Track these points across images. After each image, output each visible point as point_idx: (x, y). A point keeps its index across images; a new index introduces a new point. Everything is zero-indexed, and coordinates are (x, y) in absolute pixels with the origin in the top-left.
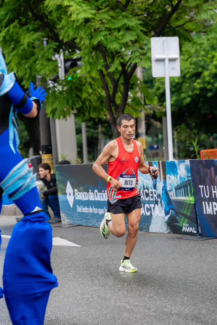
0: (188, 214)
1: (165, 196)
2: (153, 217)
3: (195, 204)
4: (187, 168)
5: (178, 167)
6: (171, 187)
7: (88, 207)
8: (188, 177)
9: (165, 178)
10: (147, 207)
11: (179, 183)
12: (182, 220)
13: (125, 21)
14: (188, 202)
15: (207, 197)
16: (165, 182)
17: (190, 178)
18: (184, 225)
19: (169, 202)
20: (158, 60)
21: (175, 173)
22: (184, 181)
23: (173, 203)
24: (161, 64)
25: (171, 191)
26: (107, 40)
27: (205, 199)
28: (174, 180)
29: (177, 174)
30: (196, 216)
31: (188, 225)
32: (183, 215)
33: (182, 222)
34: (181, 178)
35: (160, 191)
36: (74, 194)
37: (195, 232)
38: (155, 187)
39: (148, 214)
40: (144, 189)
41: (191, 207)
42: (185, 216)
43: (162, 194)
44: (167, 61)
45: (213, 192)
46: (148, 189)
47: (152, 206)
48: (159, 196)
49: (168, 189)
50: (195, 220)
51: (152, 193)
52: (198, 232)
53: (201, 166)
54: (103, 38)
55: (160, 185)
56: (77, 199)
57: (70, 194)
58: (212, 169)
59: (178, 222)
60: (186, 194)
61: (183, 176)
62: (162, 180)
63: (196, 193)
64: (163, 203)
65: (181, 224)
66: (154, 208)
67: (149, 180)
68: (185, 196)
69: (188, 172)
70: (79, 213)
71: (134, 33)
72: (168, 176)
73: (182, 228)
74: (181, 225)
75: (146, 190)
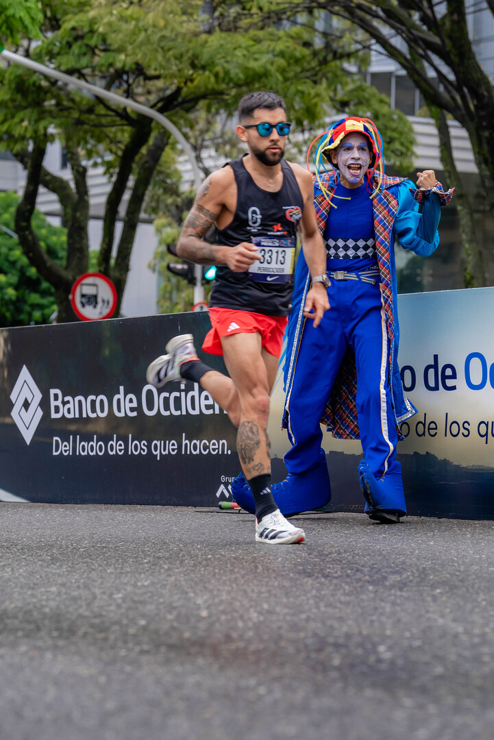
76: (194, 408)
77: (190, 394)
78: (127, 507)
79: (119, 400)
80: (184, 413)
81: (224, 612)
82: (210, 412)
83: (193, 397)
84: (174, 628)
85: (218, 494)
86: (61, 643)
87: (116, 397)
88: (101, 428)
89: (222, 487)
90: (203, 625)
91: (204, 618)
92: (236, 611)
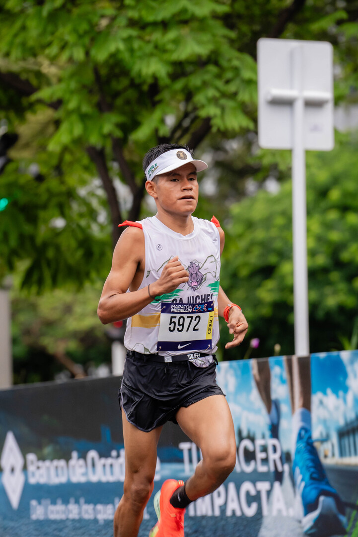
1: (306, 456)
2: (267, 521)
5: (349, 369)
6: (327, 428)
7: (66, 502)
9: (307, 405)
10: (248, 493)
11: (351, 416)
13: (185, 2)
16: (306, 417)
19: (318, 472)
20: (277, 103)
21: (340, 387)
23: (330, 476)
24: (284, 112)
25: (325, 439)
26: (132, 51)
28: (337, 408)
29: (346, 389)
35: (290, 441)
36: (25, 468)
38: (275, 431)
39: (251, 511)
40: (241, 438)
43: (298, 452)
44: (299, 106)
46: (252, 439)
47: (263, 486)
48: (286, 457)
49: (316, 434)
51: (264, 449)
54: (121, 46)
55: (291, 425)
56: (32, 481)
57: (12, 470)
62: (299, 409)
64: (299, 478)
66: (269, 493)
67: (257, 412)
70: (37, 521)
72: (316, 398)
75: (246, 443)
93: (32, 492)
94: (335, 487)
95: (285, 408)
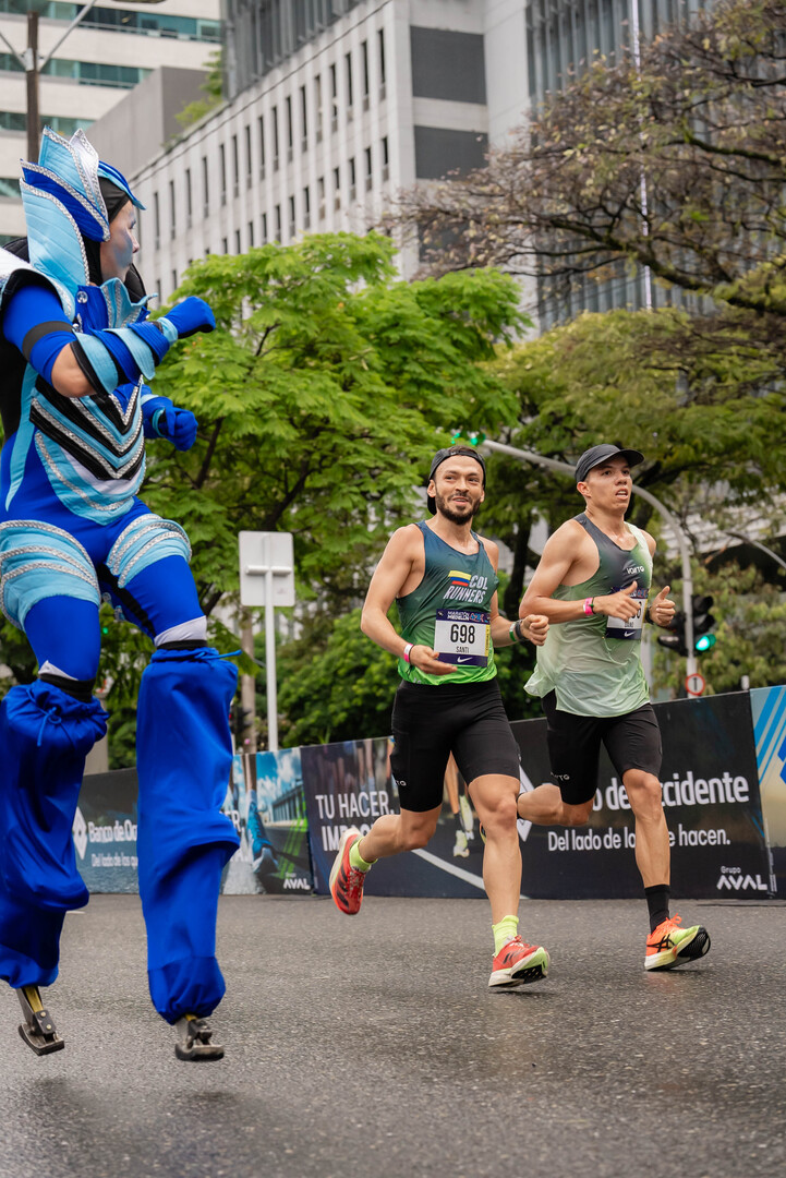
0: (296, 854)
1: (254, 821)
3: (308, 833)
4: (294, 765)
5: (278, 762)
6: (266, 802)
7: (113, 855)
8: (297, 780)
9: (254, 787)
11: (280, 794)
12: (285, 865)
13: (195, 505)
14: (296, 830)
15: (331, 816)
16: (254, 795)
17: (300, 783)
18: (288, 875)
19: (261, 832)
20: (253, 574)
21: (273, 774)
22: (289, 789)
23: (268, 834)
24: (258, 582)
25: (265, 810)
27: (326, 822)
28: (272, 789)
29: (276, 775)
30: (310, 855)
31: (294, 875)
32: (287, 856)
33: (283, 870)
34: (283, 783)
35: (245, 812)
36: (87, 832)
37: (307, 887)
38: (236, 805)
41: (301, 838)
42: (290, 857)
43: (250, 819)
44: (269, 576)
45: (342, 806)
48: (243, 823)
49: (260, 806)
50: (308, 865)
52: (312, 886)
53: (320, 758)
55: (245, 801)
56: (92, 840)
57: (80, 833)
58: (341, 761)
59: (276, 871)
60: (293, 815)
61: (287, 780)
62: (250, 790)
63: (311, 811)
64: (250, 836)
65: (282, 873)
68: (291, 818)
69: (296, 772)
70: (96, 868)
71: (210, 528)
72: (260, 782)
73: (283, 881)
74: (281, 877)
76: (688, 798)
77: (684, 783)
78: (626, 902)
79: (612, 793)
80: (679, 803)
81: (724, 1040)
82: (706, 801)
83: (687, 787)
84: (672, 1062)
85: (719, 886)
86: (556, 1085)
87: (609, 790)
88: (596, 822)
89: (723, 878)
90: (702, 1058)
91: (704, 1048)
92: (738, 1039)
93: (93, 848)
94: (271, 841)
95: (241, 789)
